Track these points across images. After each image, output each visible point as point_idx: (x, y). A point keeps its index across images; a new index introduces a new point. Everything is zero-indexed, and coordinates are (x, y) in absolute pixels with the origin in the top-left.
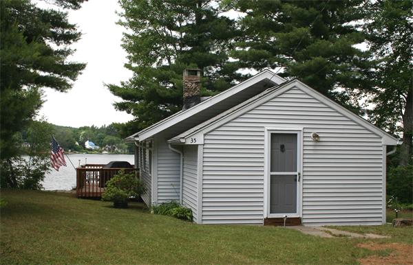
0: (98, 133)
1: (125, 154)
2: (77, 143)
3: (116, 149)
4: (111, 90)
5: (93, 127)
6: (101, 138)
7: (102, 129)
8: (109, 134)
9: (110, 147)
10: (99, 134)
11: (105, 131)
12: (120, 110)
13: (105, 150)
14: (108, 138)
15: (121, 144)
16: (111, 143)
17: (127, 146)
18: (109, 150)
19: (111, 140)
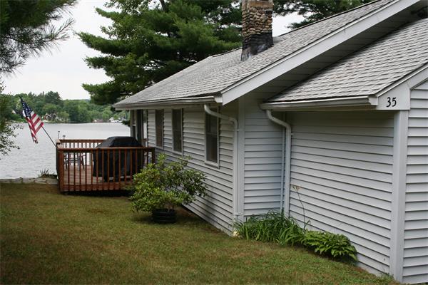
0: (36, 101)
1: (66, 122)
2: (14, 112)
3: (57, 118)
4: (84, 41)
5: (30, 94)
6: (40, 106)
7: (41, 96)
8: (49, 102)
9: (50, 116)
10: (38, 102)
11: (44, 99)
12: (95, 67)
13: (45, 119)
14: (48, 106)
15: (61, 113)
16: (51, 111)
17: (68, 115)
18: (50, 119)
19: (52, 109)
